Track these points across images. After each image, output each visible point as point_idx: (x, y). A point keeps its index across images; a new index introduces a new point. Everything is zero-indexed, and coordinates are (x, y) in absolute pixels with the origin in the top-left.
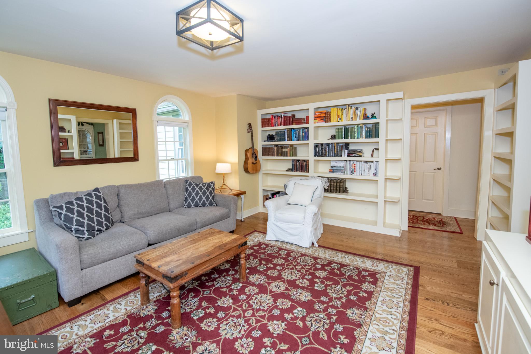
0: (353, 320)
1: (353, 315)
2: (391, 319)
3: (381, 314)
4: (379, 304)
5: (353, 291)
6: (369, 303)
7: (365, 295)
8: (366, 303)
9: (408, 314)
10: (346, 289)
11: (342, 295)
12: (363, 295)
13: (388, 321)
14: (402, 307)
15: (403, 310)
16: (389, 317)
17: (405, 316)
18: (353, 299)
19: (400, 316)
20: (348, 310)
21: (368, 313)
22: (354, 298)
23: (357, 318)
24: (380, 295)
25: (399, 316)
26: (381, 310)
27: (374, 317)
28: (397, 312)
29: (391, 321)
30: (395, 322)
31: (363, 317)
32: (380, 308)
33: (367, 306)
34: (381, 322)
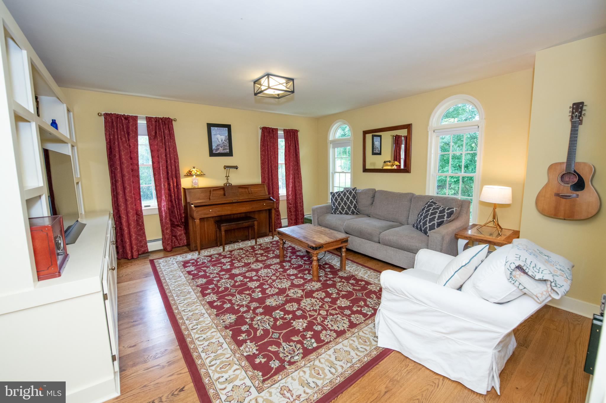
0: (225, 315)
1: (229, 317)
2: (202, 335)
3: (212, 333)
4: (222, 340)
5: (254, 332)
6: (229, 334)
7: (241, 338)
8: (231, 332)
9: (191, 350)
10: (260, 330)
11: (254, 322)
12: (241, 336)
13: (202, 332)
14: (201, 353)
15: (197, 351)
16: (204, 336)
17: (192, 347)
18: (243, 326)
19: (196, 343)
20: (236, 317)
21: (221, 326)
22: (244, 328)
23: (224, 318)
24: (229, 350)
25: (198, 343)
26: (215, 335)
27: (215, 327)
28: (201, 345)
29: (201, 334)
30: (197, 336)
31: (222, 321)
32: (217, 337)
33: (228, 330)
34: (207, 328)
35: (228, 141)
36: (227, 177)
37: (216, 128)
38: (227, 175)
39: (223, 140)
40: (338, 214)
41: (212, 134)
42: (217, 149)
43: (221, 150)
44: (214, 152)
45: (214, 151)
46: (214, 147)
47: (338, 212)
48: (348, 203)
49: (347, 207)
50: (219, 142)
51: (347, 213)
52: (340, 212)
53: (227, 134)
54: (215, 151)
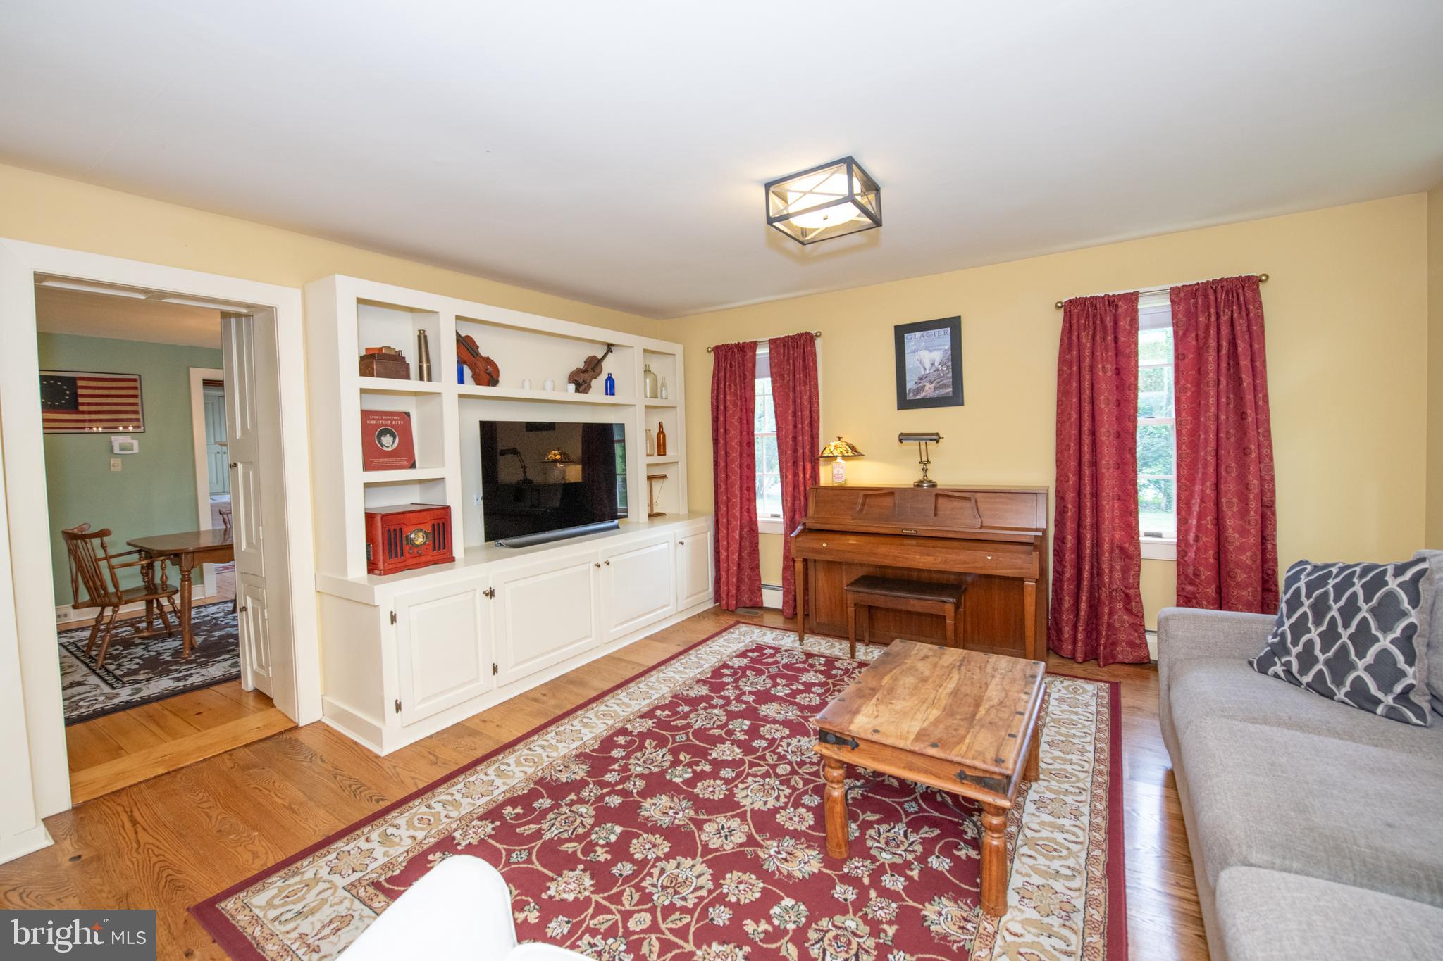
35: (950, 363)
36: (925, 464)
37: (918, 334)
38: (924, 459)
39: (936, 364)
40: (1276, 676)
41: (907, 350)
42: (918, 391)
43: (929, 391)
44: (910, 397)
45: (911, 394)
46: (910, 385)
47: (1278, 669)
48: (1345, 635)
49: (1330, 654)
50: (925, 369)
51: (1320, 689)
52: (1288, 672)
53: (949, 343)
54: (914, 395)
